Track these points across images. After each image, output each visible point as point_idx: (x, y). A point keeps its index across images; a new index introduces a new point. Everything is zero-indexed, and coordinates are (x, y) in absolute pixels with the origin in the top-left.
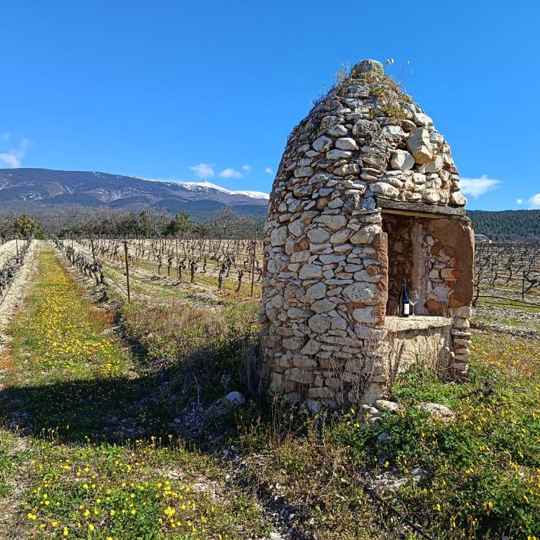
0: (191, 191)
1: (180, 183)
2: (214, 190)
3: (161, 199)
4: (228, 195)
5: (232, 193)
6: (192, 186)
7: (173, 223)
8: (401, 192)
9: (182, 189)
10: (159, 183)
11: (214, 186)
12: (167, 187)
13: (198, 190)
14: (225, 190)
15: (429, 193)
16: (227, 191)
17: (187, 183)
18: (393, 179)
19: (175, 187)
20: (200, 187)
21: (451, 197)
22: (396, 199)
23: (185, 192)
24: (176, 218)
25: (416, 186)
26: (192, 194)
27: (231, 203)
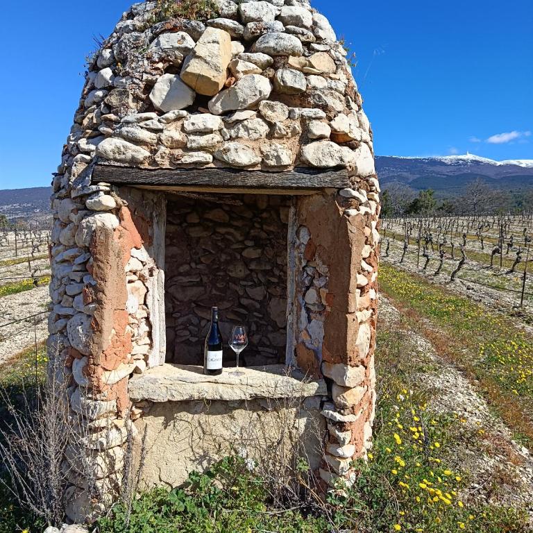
0: (451, 165)
1: (438, 157)
2: (476, 163)
3: (418, 176)
4: (494, 166)
5: (499, 163)
6: (451, 160)
7: (416, 202)
8: (154, 152)
9: (441, 163)
10: (416, 160)
11: (478, 158)
12: (424, 163)
13: (458, 164)
14: (490, 160)
15: (227, 151)
16: (492, 161)
17: (447, 157)
18: (129, 129)
19: (433, 162)
20: (461, 160)
21: (300, 155)
22: (146, 166)
23: (443, 167)
24: (420, 195)
25: (192, 137)
26: (452, 168)
27: (497, 174)
